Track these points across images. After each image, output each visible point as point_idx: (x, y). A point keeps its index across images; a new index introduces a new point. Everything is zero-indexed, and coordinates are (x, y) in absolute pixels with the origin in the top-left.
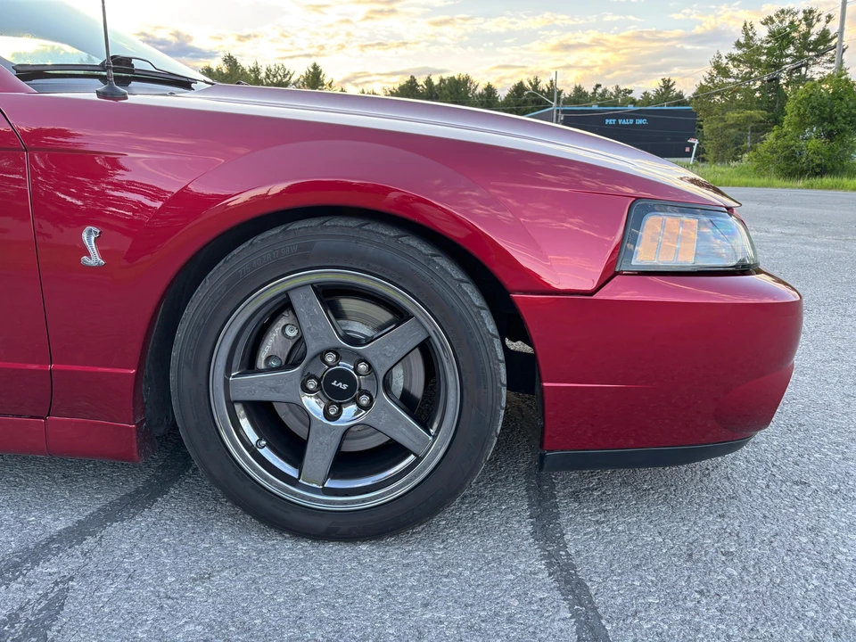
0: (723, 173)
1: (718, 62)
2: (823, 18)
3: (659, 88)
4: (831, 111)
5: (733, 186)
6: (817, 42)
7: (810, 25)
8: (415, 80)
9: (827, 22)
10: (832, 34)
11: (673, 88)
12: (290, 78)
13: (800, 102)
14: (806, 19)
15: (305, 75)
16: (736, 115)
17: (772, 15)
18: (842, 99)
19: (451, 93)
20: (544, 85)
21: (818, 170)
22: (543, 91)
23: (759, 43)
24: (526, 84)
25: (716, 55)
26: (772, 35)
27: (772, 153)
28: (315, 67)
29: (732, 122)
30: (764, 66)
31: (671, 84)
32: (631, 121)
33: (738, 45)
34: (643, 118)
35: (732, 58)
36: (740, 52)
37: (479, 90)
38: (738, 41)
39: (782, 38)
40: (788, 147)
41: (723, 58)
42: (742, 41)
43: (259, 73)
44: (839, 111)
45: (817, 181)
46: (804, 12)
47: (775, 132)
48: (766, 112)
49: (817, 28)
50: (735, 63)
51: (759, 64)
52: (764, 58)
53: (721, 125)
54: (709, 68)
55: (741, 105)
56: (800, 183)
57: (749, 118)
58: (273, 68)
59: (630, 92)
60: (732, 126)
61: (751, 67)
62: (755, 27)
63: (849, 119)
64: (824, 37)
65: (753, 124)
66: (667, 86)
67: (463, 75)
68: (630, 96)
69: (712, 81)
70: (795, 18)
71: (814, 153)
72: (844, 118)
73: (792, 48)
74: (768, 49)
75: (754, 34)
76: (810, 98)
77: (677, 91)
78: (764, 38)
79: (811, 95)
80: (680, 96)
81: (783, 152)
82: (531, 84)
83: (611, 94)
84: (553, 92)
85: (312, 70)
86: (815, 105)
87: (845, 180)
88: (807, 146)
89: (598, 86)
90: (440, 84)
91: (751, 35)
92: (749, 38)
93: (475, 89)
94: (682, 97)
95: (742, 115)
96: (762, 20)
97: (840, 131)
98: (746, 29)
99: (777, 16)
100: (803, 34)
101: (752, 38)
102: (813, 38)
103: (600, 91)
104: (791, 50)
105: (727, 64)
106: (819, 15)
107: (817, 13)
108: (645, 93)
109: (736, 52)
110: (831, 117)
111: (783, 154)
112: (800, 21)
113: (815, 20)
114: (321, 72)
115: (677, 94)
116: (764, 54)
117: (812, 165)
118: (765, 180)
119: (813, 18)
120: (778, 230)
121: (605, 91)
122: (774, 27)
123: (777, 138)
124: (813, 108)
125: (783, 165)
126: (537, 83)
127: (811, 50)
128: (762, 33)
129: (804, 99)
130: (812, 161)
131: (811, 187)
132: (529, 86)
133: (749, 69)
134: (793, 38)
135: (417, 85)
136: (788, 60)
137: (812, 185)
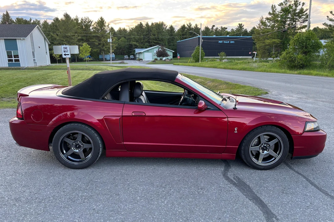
0: (266, 65)
1: (262, 20)
2: (301, 4)
3: (237, 27)
4: (306, 44)
5: (272, 72)
6: (299, 13)
7: (296, 6)
8: (142, 24)
9: (303, 5)
10: (304, 10)
11: (243, 27)
12: (91, 23)
13: (295, 41)
14: (295, 4)
15: (97, 22)
16: (269, 41)
17: (283, 2)
18: (310, 40)
19: (156, 29)
20: (193, 26)
21: (301, 66)
22: (193, 28)
23: (278, 13)
24: (186, 26)
25: (261, 17)
26: (282, 10)
27: (285, 59)
28: (101, 18)
29: (268, 44)
30: (279, 22)
31: (242, 26)
32: (229, 42)
33: (270, 14)
34: (233, 41)
35: (267, 19)
36: (270, 17)
37: (168, 28)
38: (270, 12)
39: (286, 11)
40: (291, 57)
41: (264, 19)
42: (271, 12)
43: (78, 21)
44: (309, 44)
45: (302, 71)
46: (294, 1)
47: (286, 51)
48: (280, 40)
49: (299, 8)
50: (269, 21)
51: (277, 21)
52: (279, 19)
53: (263, 45)
54: (259, 22)
55: (271, 37)
56: (296, 72)
57: (274, 42)
58: (84, 18)
59: (226, 28)
60: (267, 45)
61: (274, 22)
62: (276, 7)
63: (312, 47)
64: (302, 11)
65: (275, 45)
66: (241, 26)
67: (161, 21)
68: (226, 30)
69: (260, 27)
70: (291, 4)
71: (300, 60)
72: (311, 47)
73: (290, 15)
74: (281, 15)
75: (276, 10)
76: (299, 39)
77: (245, 29)
78: (280, 11)
79: (299, 38)
80: (246, 31)
81: (289, 59)
82: (188, 25)
83: (219, 30)
84: (197, 29)
85: (100, 20)
86: (300, 42)
87: (312, 71)
88: (297, 57)
89: (214, 26)
90: (152, 25)
91: (275, 10)
92: (274, 11)
93: (166, 28)
94: (247, 31)
95: (271, 41)
96: (279, 4)
97: (309, 52)
98: (273, 7)
99: (284, 2)
100: (294, 10)
101: (275, 11)
102: (297, 11)
103: (214, 28)
104: (290, 16)
105: (265, 21)
106: (300, 3)
107: (299, 2)
108: (232, 29)
109: (269, 16)
110: (306, 46)
111: (289, 60)
112: (293, 5)
113: (298, 4)
114: (104, 21)
115: (244, 30)
116: (279, 17)
117: (299, 64)
118: (283, 70)
119: (297, 4)
120: (296, 96)
121: (217, 28)
122: (283, 7)
123: (287, 54)
124: (300, 43)
125: (289, 64)
126: (191, 25)
127: (297, 16)
128: (279, 9)
129: (296, 40)
130: (299, 62)
131: (300, 74)
132: (187, 27)
133: (273, 23)
134: (290, 11)
135: (143, 26)
136: (288, 20)
137: (300, 73)
